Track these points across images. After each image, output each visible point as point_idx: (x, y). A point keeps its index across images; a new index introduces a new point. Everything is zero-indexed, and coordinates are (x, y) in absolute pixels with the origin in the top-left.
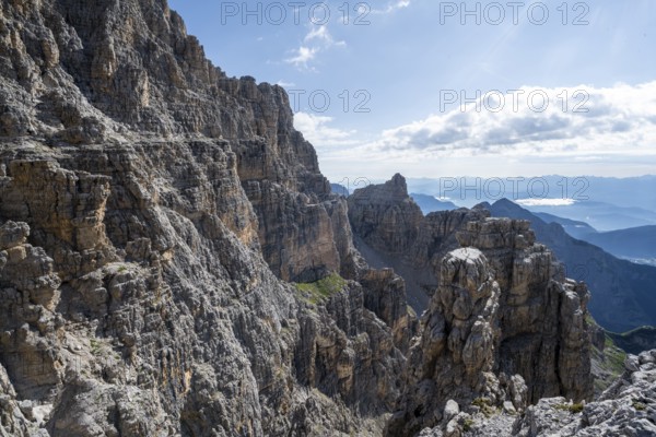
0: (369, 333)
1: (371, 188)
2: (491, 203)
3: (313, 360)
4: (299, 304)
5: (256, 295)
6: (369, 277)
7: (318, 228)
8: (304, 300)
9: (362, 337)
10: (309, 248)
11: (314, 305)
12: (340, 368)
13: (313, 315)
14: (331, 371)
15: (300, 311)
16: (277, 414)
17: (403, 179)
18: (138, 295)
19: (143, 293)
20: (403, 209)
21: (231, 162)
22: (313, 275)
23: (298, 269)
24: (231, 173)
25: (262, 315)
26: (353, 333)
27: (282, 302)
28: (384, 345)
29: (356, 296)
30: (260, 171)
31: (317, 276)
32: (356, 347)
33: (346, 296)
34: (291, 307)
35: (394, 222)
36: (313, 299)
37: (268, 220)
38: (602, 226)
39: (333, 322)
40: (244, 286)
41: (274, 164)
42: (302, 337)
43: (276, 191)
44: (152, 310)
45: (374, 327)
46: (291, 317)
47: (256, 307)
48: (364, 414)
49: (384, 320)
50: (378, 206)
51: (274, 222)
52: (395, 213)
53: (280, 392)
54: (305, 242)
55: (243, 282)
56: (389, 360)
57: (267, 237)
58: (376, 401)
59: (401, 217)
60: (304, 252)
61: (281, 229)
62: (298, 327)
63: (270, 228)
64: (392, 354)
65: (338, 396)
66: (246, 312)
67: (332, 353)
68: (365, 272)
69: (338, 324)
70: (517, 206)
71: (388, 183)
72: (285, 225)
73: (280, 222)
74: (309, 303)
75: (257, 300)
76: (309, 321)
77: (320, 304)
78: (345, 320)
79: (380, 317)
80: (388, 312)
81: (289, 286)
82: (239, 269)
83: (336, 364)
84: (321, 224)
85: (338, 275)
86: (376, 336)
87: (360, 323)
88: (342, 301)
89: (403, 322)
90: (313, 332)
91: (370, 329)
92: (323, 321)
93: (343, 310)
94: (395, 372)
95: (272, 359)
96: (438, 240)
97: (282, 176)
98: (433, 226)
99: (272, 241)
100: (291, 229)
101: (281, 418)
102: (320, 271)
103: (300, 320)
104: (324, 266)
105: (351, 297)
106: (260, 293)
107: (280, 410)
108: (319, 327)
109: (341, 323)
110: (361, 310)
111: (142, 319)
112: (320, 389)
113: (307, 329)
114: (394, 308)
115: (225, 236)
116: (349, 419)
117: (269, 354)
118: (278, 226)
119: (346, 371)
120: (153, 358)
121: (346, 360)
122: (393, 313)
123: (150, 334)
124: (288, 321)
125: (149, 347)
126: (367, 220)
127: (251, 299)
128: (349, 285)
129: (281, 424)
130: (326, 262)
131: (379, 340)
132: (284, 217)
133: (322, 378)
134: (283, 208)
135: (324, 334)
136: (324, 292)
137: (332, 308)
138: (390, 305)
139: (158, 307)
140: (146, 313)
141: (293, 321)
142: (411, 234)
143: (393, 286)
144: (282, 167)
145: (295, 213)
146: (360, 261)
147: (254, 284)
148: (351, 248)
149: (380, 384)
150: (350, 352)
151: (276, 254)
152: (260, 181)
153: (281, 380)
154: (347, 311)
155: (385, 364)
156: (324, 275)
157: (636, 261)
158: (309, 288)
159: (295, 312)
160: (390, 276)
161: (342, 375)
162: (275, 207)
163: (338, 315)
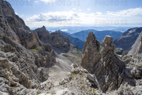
0: (47, 55)
1: (39, 29)
2: (57, 31)
3: (39, 62)
4: (33, 53)
5: (25, 54)
6: (44, 45)
7: (33, 38)
8: (34, 52)
9: (46, 56)
10: (32, 42)
11: (36, 53)
12: (44, 62)
13: (37, 54)
14: (42, 63)
15: (34, 55)
16: (37, 74)
17: (45, 27)
18: (17, 60)
19: (18, 59)
20: (46, 32)
21: (6, 22)
22: (34, 47)
23: (30, 47)
24: (7, 25)
25: (28, 57)
26: (45, 56)
27: (30, 54)
28: (50, 56)
29: (44, 49)
30: (14, 25)
31: (35, 47)
32: (46, 58)
33: (42, 50)
34: (32, 54)
35: (45, 35)
36: (36, 52)
37: (20, 37)
38: (71, 33)
39: (41, 55)
40: (22, 53)
41: (18, 23)
42: (36, 59)
43: (21, 30)
44: (22, 62)
45: (48, 54)
46: (32, 56)
47: (26, 56)
48: (49, 68)
49: (49, 52)
50: (41, 32)
51: (22, 37)
52: (45, 33)
53: (36, 70)
54: (31, 41)
55: (21, 52)
56: (51, 58)
57: (21, 41)
58: (50, 65)
59: (46, 34)
60: (31, 43)
61: (24, 38)
62: (34, 58)
63: (21, 39)
64: (51, 57)
65: (45, 67)
66: (25, 58)
67: (42, 60)
68: (43, 45)
69: (42, 55)
70: (61, 31)
71: (42, 28)
72: (25, 38)
73: (24, 37)
74: (35, 53)
75: (26, 55)
76: (36, 56)
77: (37, 52)
78: (43, 54)
79: (48, 52)
80: (49, 51)
81: (30, 50)
82: (19, 49)
83: (43, 61)
84: (33, 37)
85: (39, 46)
86: (48, 55)
87: (45, 54)
88: (41, 51)
89: (52, 52)
90: (38, 58)
91: (47, 54)
92: (39, 55)
93: (42, 52)
94: (52, 60)
95: (33, 65)
96: (53, 37)
97: (21, 26)
98: (52, 35)
99: (23, 41)
100: (27, 38)
101: (38, 74)
102: (35, 46)
103: (35, 56)
104: (36, 45)
105: (43, 50)
106: (26, 53)
107: (37, 73)
108: (39, 56)
109: (42, 54)
110: (45, 51)
111: (20, 65)
112: (41, 67)
113: (36, 58)
114: (50, 50)
115: (13, 42)
116: (47, 69)
117: (32, 64)
118: (23, 38)
119: (45, 62)
120: (26, 73)
121: (45, 60)
122: (50, 51)
123: (24, 68)
124: (32, 57)
125: (25, 71)
126: (39, 35)
127: (24, 55)
128: (42, 48)
129: (38, 75)
130: (36, 44)
131: (49, 55)
132: (24, 36)
133: (41, 65)
134: (23, 34)
135: (40, 57)
136: (37, 50)
137: (40, 52)
138: (49, 49)
139: (23, 61)
140: (21, 64)
141: (33, 57)
142: (48, 37)
143: (49, 46)
144: (20, 24)
145: (27, 35)
146: (42, 43)
147: (24, 51)
148: (40, 41)
149: (50, 62)
150: (45, 59)
151: (25, 44)
152: (15, 27)
153: (36, 68)
154: (43, 52)
155: (51, 59)
156: (36, 47)
157: (75, 37)
158: (34, 50)
159: (33, 55)
160: (48, 45)
161: (44, 63)
162: (21, 34)
163: (41, 53)
